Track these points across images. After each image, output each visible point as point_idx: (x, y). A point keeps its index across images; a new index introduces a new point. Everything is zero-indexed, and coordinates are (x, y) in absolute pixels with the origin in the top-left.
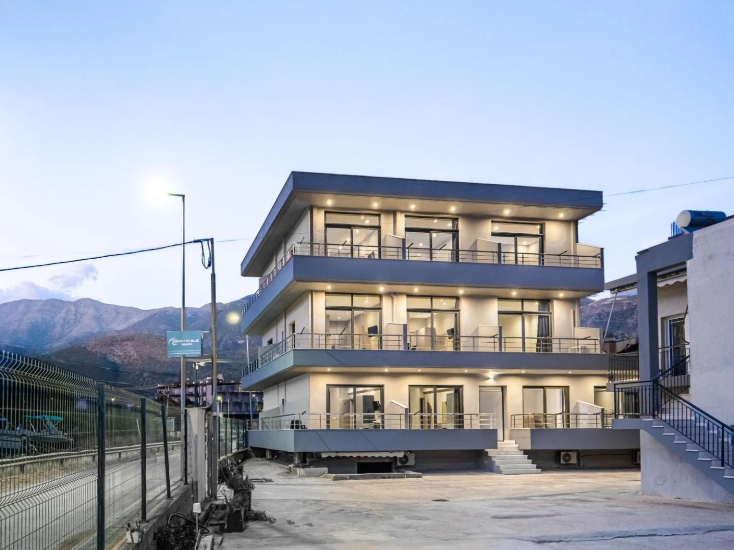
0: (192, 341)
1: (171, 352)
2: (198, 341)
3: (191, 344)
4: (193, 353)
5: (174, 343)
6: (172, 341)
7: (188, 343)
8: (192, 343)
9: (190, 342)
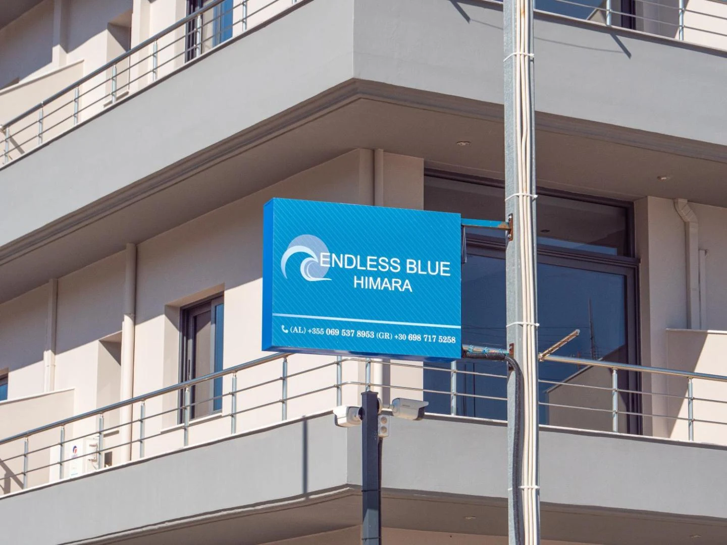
0: (413, 266)
1: (290, 323)
2: (442, 268)
3: (408, 285)
4: (416, 338)
5: (314, 269)
6: (302, 256)
7: (390, 275)
8: (414, 278)
9: (403, 275)
